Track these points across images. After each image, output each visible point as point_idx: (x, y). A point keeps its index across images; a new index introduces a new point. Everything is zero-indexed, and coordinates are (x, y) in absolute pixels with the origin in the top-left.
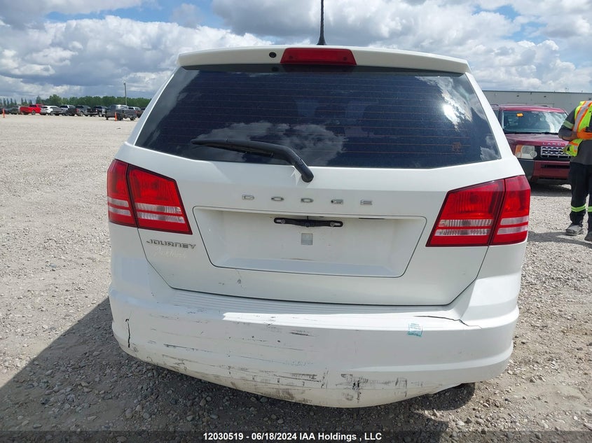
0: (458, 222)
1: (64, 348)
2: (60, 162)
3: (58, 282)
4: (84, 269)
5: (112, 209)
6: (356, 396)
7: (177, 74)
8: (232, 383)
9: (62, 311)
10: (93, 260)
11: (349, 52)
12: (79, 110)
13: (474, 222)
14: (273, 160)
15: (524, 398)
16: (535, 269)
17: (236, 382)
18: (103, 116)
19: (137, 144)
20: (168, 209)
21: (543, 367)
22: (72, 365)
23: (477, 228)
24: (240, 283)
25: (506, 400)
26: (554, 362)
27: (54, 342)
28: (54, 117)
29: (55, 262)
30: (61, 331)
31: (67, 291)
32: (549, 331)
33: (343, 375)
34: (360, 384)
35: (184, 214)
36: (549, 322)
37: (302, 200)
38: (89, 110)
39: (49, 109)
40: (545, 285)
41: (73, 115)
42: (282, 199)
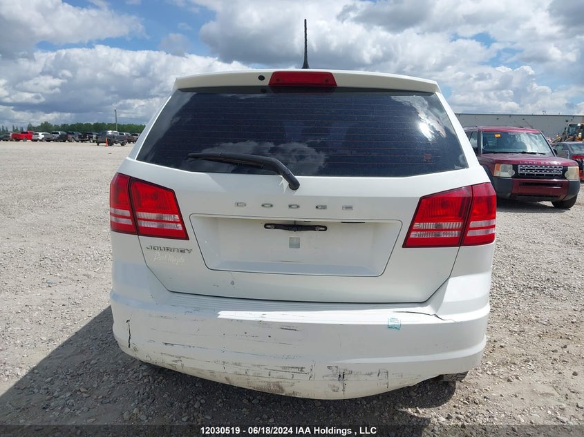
0: (431, 225)
1: (62, 357)
2: (53, 185)
3: (55, 297)
4: (80, 285)
5: (114, 219)
6: (341, 388)
7: (174, 95)
8: (226, 378)
9: (61, 323)
10: (89, 276)
11: (330, 75)
12: (70, 136)
13: (446, 225)
14: (263, 170)
15: (501, 396)
16: (514, 279)
17: (230, 377)
18: (94, 142)
19: (138, 159)
20: (167, 217)
21: (520, 368)
22: (71, 373)
23: (449, 230)
24: (233, 284)
25: (485, 397)
26: (530, 363)
27: (53, 352)
28: (46, 143)
29: (52, 279)
30: (59, 342)
31: (64, 305)
32: (526, 336)
33: (329, 367)
34: (346, 376)
35: (181, 221)
36: (526, 327)
37: (290, 206)
38: (80, 137)
39: (41, 136)
40: (522, 294)
41: (65, 141)
42: (272, 206)
